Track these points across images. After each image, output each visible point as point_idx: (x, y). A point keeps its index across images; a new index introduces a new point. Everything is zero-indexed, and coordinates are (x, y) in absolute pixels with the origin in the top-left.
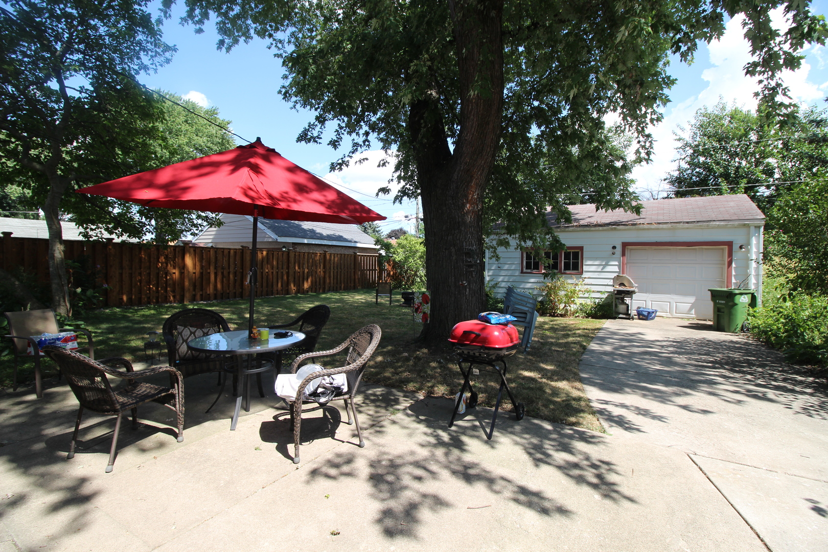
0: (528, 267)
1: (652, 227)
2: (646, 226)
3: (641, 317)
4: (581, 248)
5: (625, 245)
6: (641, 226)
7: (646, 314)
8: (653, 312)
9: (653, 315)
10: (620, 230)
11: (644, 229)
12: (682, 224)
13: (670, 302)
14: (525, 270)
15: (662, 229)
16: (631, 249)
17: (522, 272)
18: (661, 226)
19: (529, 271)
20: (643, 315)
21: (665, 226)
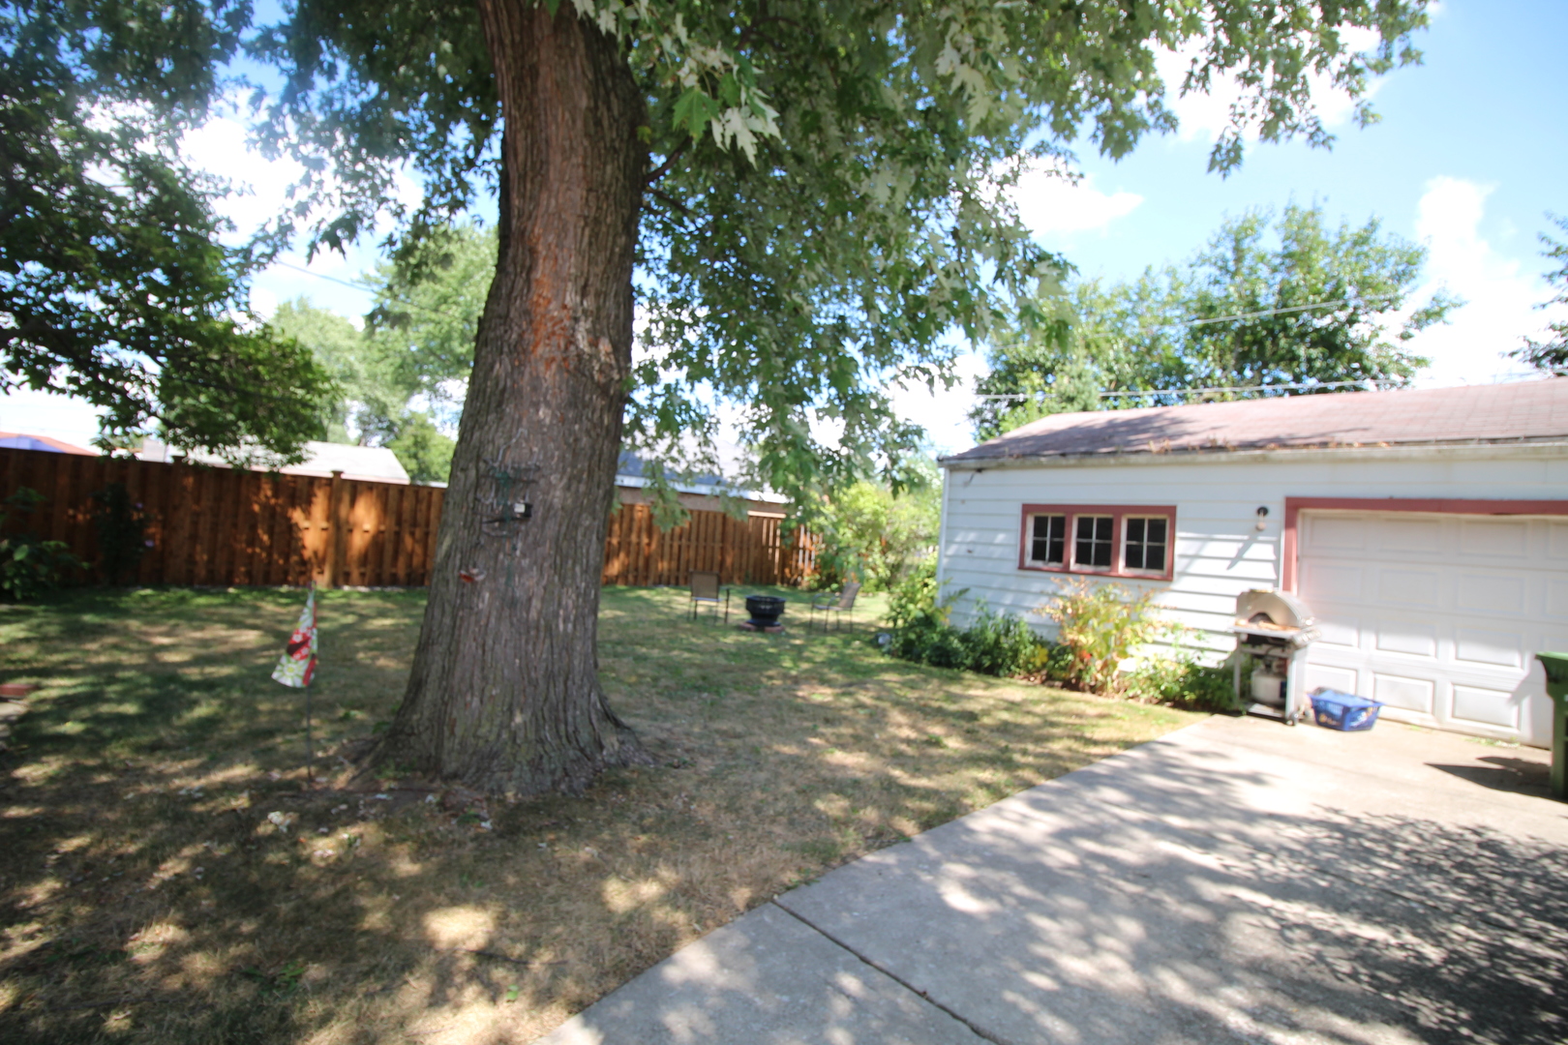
0: (1038, 554)
1: (1376, 452)
2: (1357, 452)
3: (1323, 718)
4: (1171, 510)
5: (1294, 507)
6: (1343, 451)
7: (1337, 711)
8: (1364, 709)
9: (1363, 717)
10: (1280, 462)
11: (1352, 460)
12: (1472, 446)
13: (1434, 682)
14: (1029, 561)
15: (1408, 460)
16: (1315, 518)
17: (1022, 567)
18: (1404, 450)
19: (1039, 564)
20: (1330, 715)
21: (1415, 450)
